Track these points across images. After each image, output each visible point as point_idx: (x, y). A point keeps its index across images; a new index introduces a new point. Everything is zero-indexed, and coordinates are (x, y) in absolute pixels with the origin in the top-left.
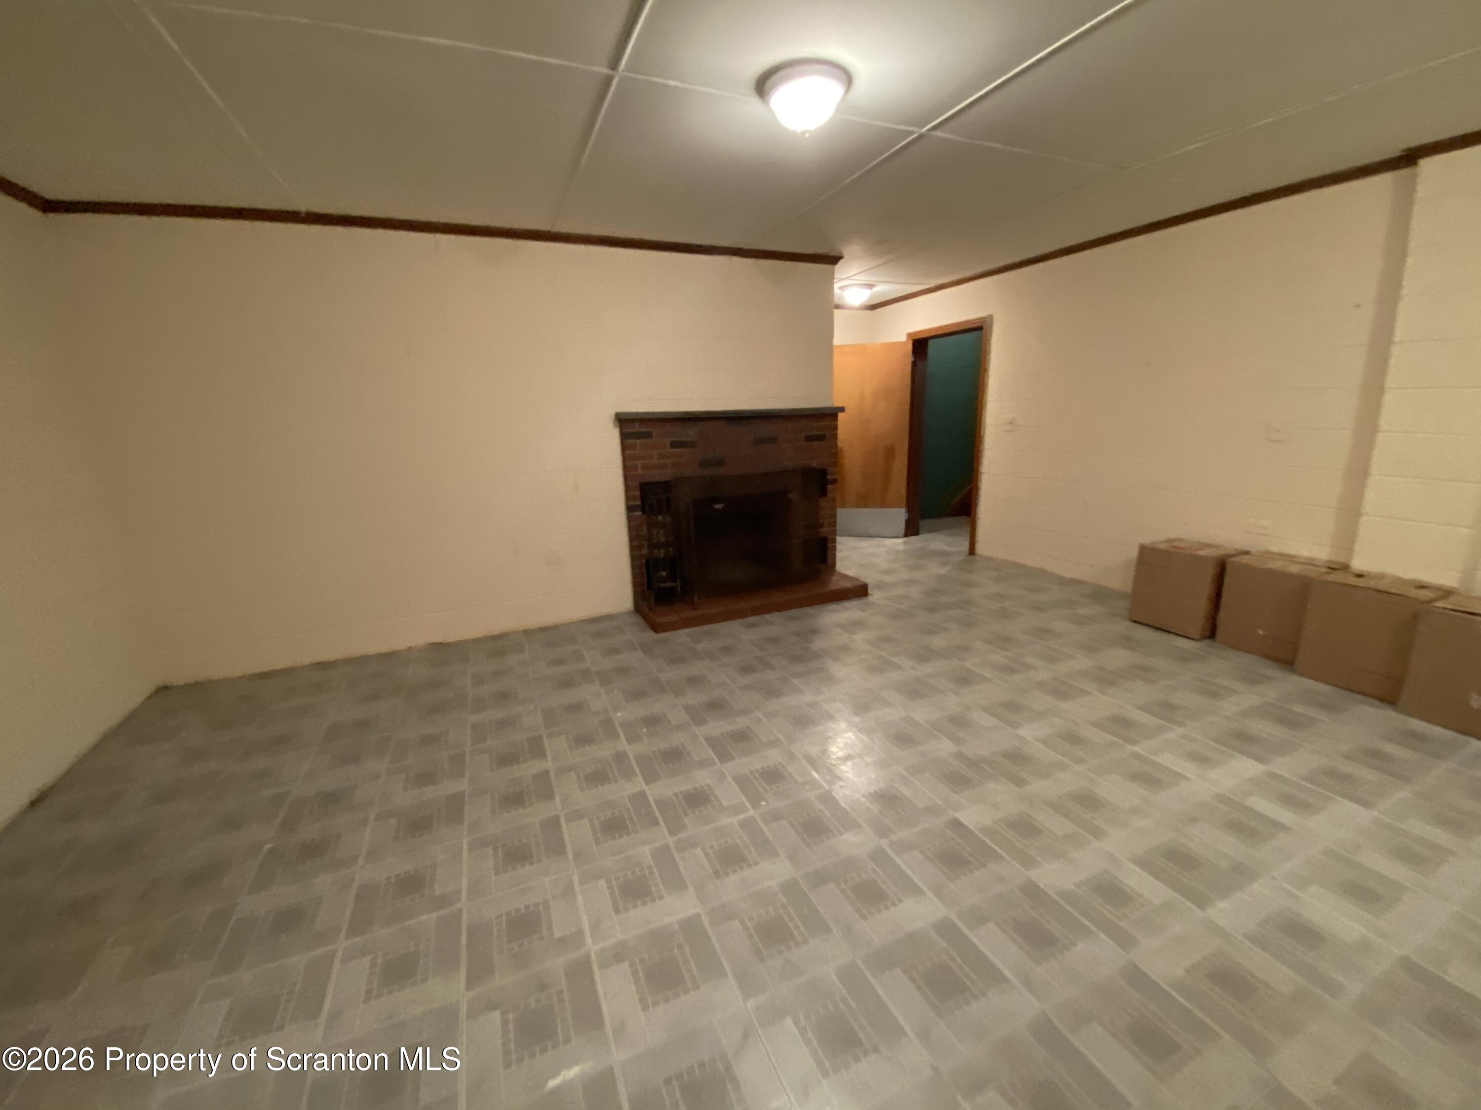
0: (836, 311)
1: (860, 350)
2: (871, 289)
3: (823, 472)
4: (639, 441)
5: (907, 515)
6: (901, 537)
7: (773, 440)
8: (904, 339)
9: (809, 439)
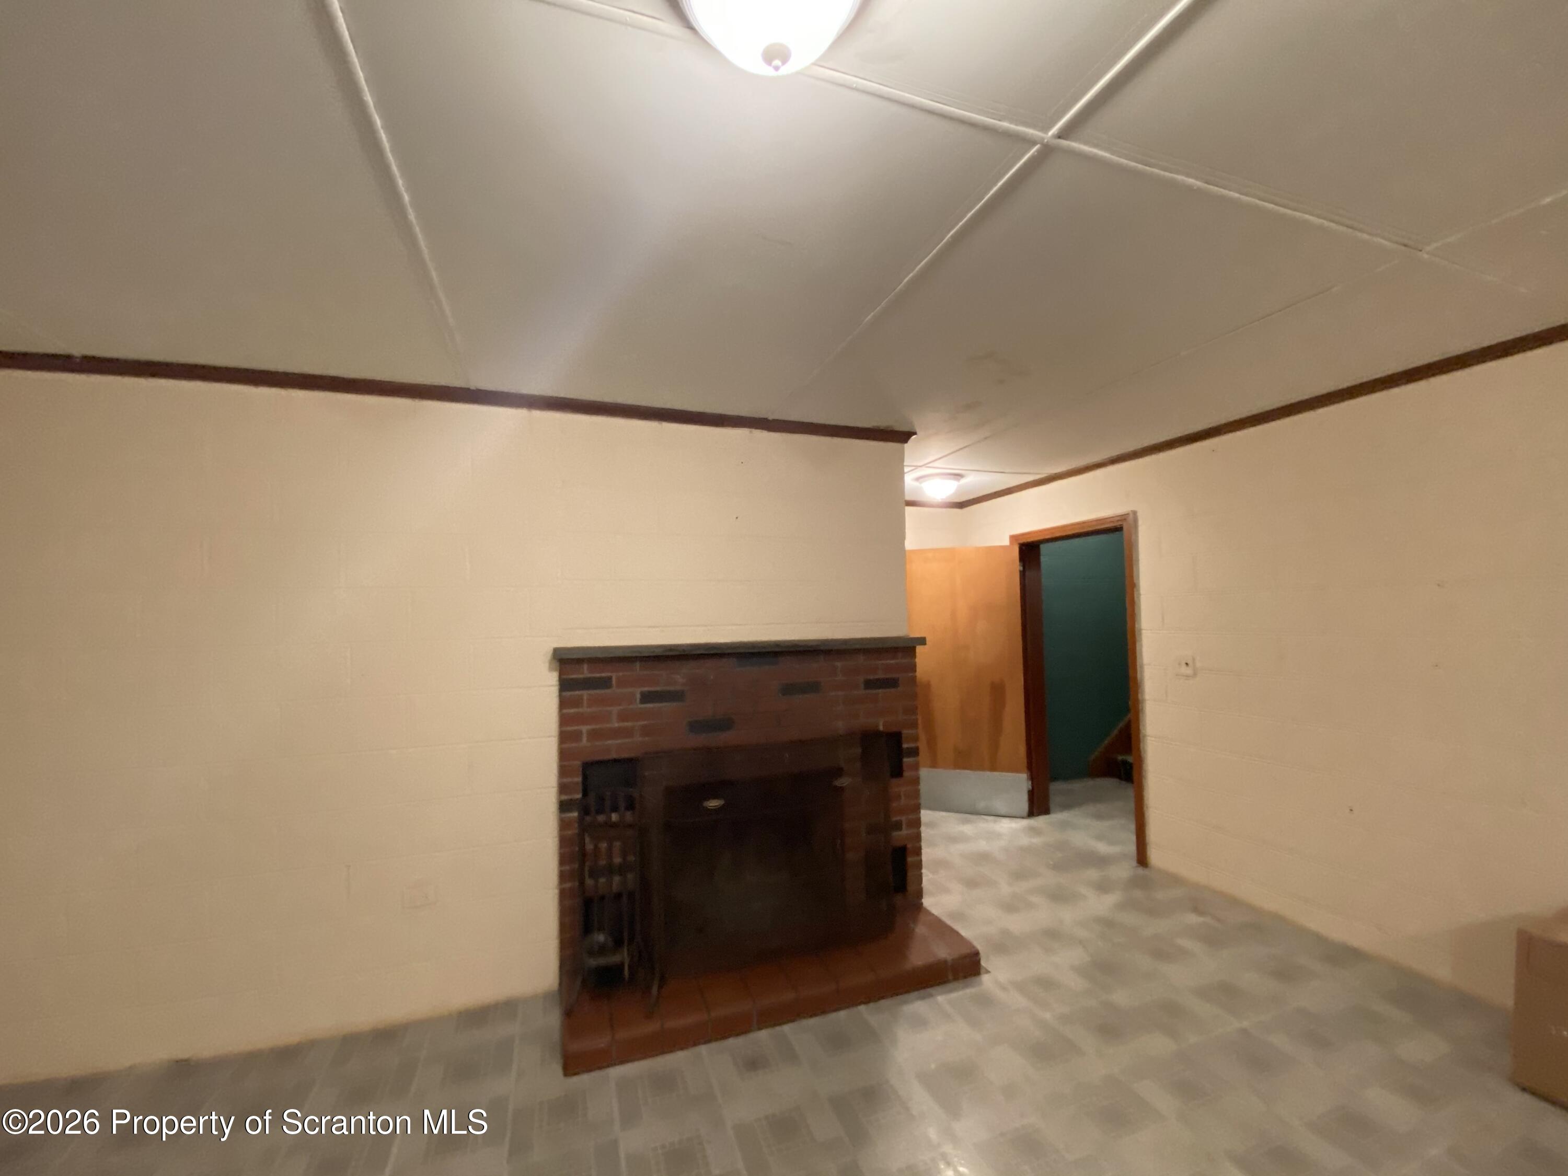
0: (908, 510)
1: (949, 555)
2: (958, 480)
3: (895, 738)
4: (585, 694)
5: (1030, 783)
6: (1023, 818)
7: (813, 687)
8: (1006, 542)
9: (869, 684)
